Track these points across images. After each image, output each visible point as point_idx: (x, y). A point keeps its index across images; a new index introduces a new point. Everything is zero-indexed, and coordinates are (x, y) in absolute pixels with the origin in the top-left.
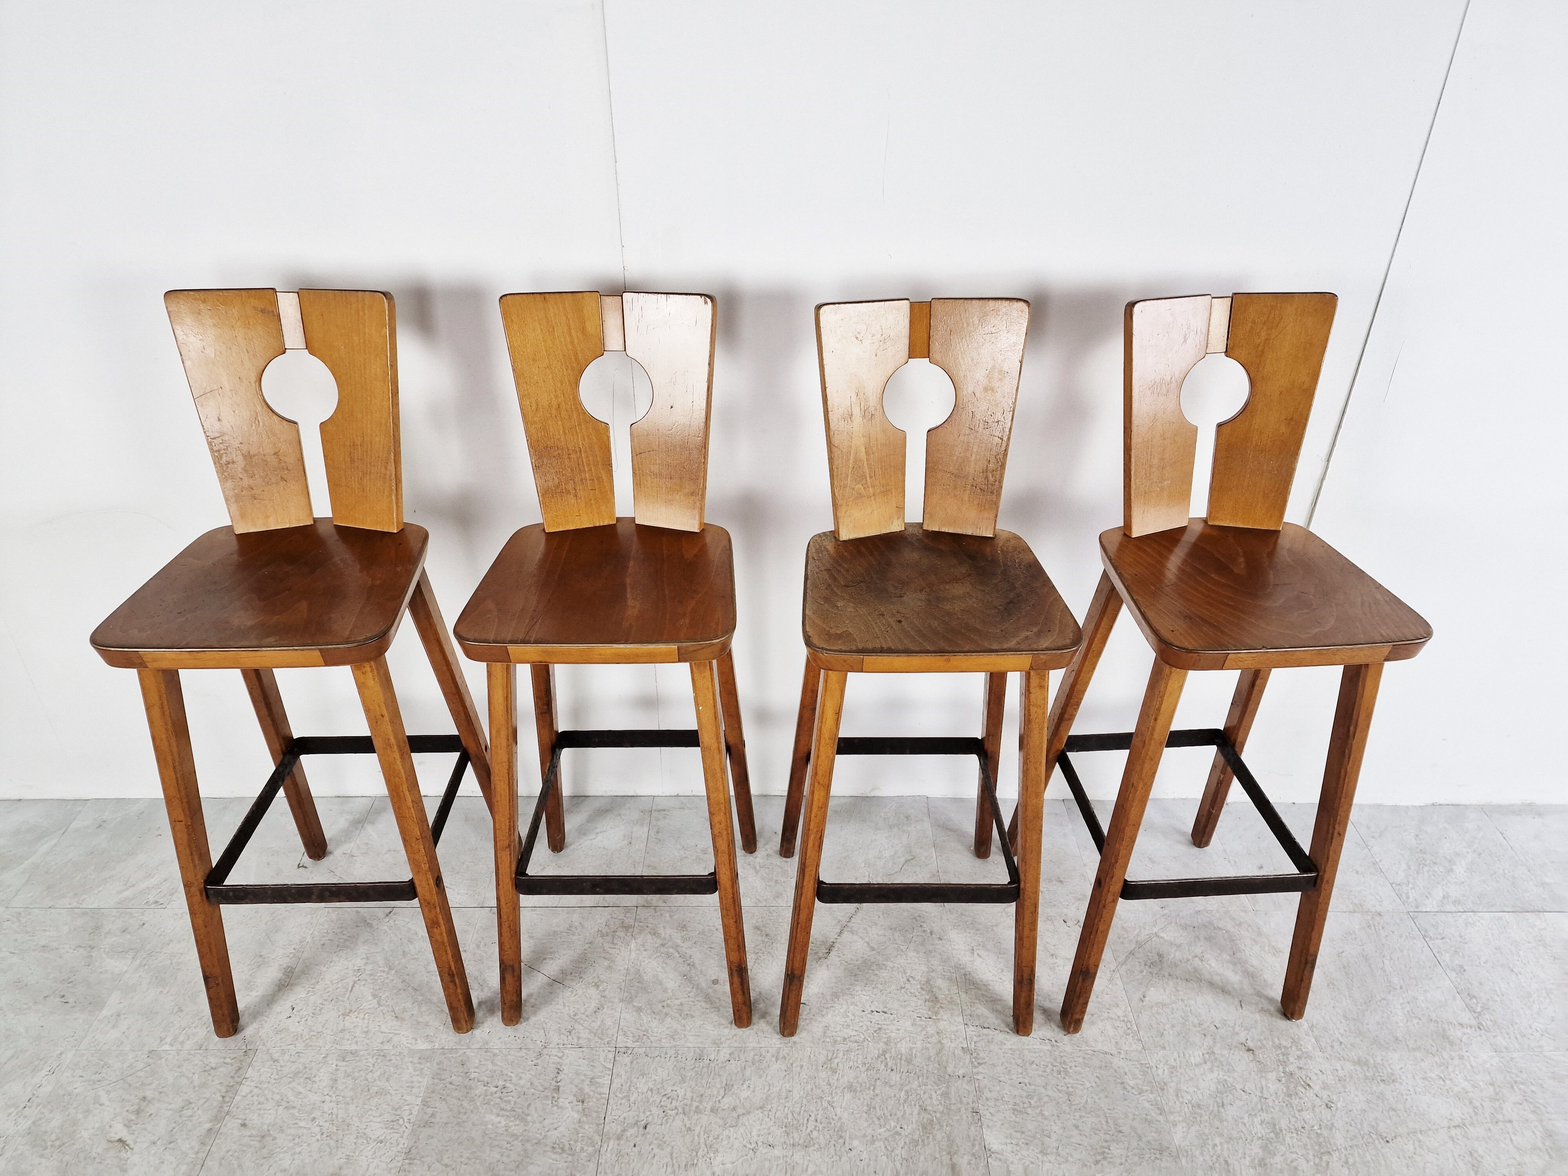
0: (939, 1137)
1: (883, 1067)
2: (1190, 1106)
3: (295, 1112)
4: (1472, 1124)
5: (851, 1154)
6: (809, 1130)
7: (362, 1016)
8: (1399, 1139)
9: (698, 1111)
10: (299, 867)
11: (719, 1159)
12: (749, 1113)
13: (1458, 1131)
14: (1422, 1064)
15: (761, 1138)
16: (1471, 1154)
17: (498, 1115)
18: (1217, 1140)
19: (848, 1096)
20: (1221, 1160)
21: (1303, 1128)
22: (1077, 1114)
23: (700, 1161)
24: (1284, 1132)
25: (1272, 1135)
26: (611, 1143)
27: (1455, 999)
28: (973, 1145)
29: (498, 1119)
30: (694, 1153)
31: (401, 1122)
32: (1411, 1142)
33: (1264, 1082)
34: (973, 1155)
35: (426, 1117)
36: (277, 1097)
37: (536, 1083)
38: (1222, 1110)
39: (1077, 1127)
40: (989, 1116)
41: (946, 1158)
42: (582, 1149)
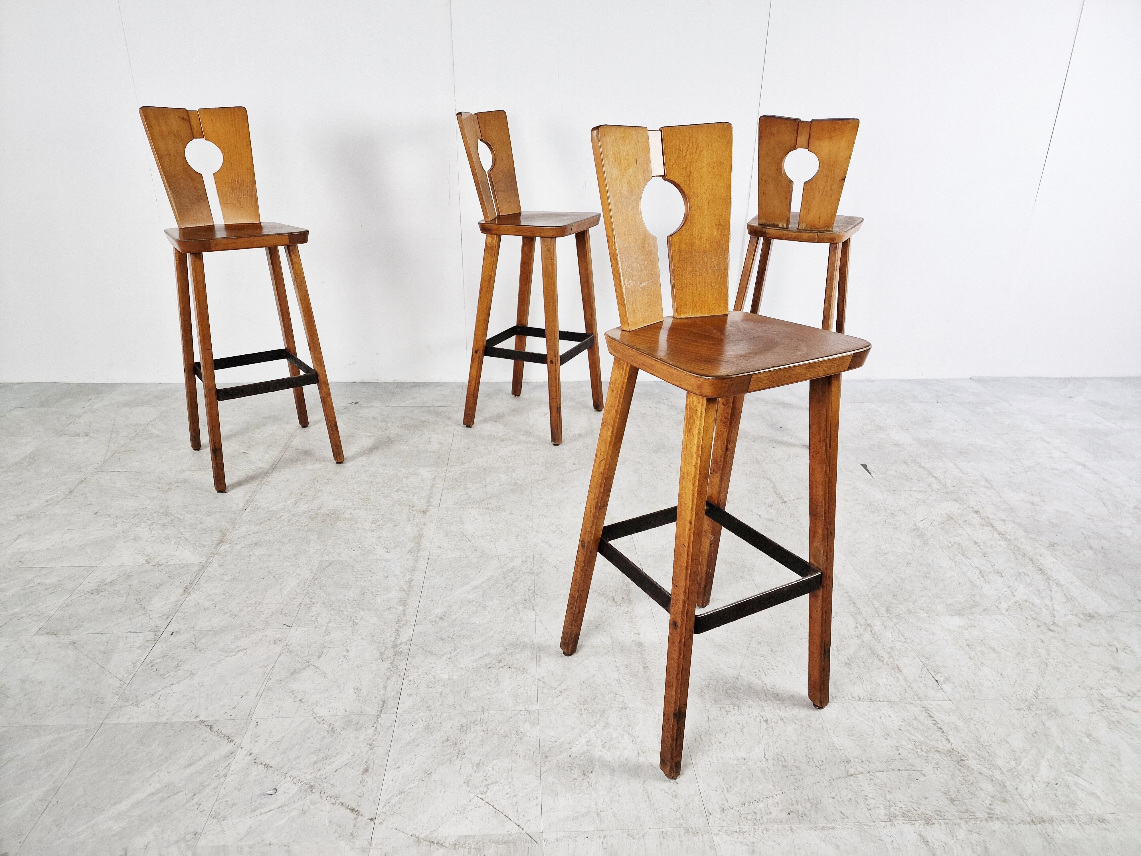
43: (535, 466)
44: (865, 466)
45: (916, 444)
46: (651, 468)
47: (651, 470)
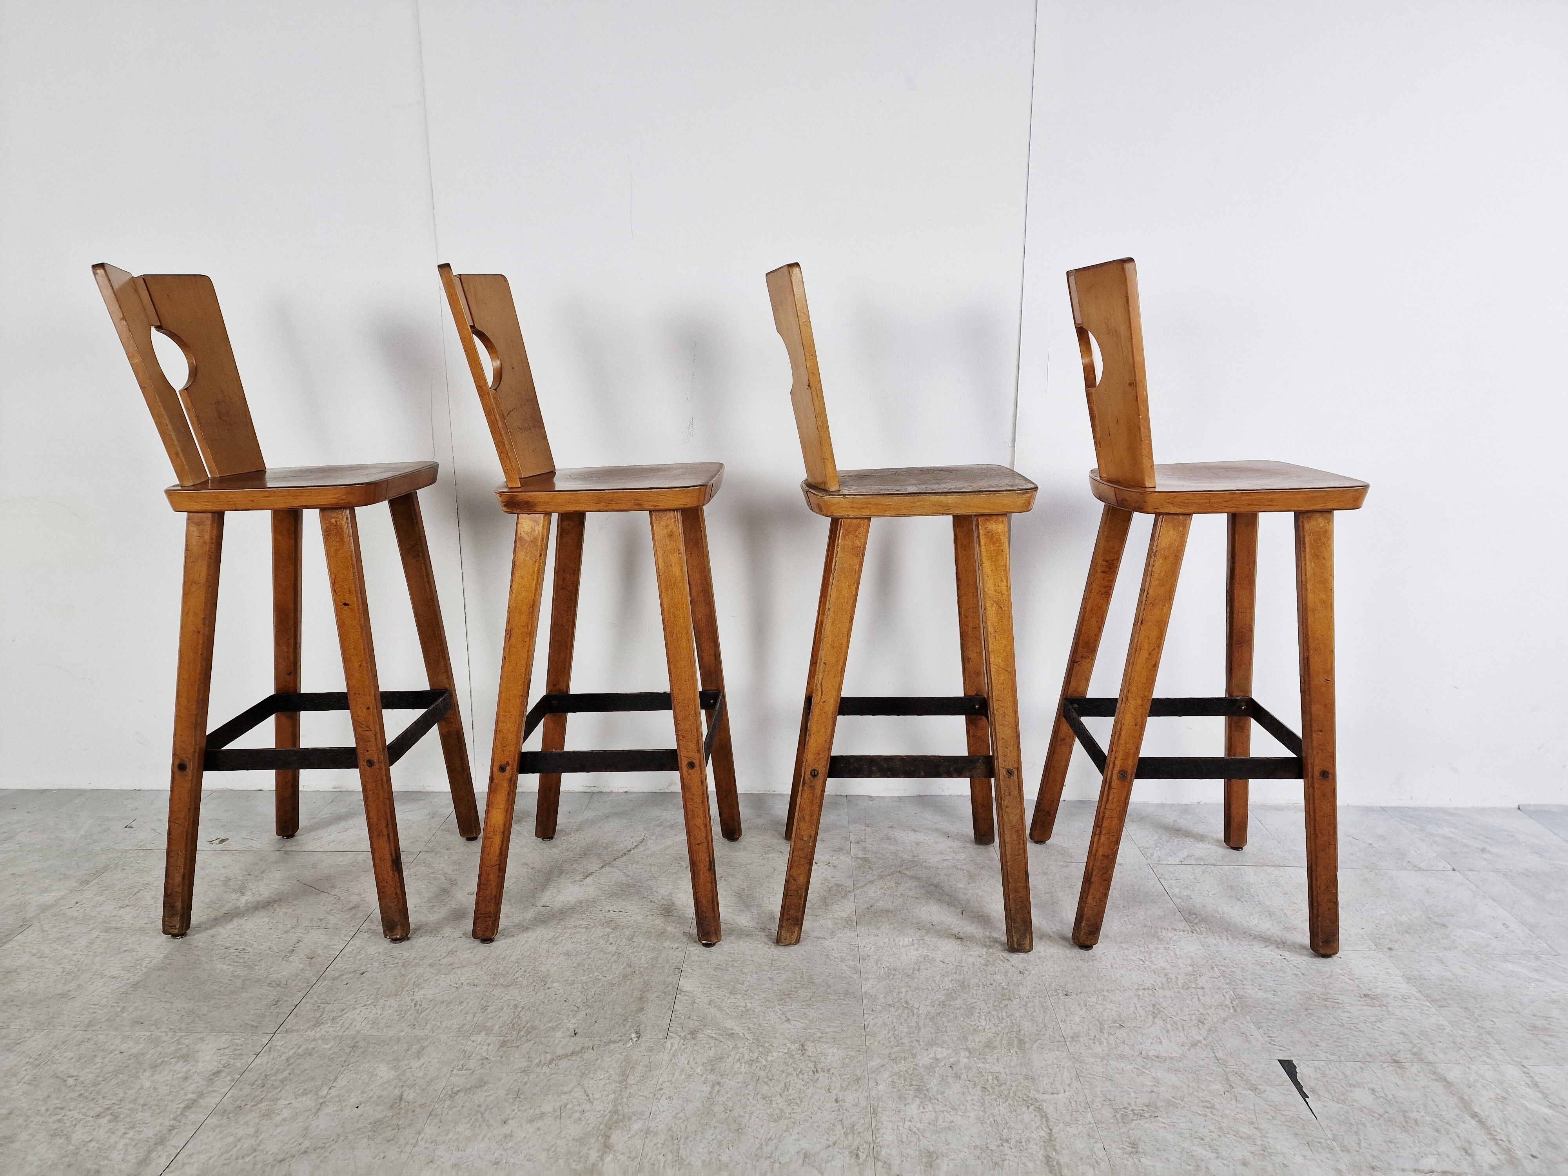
0: (637, 981)
1: (603, 942)
2: (886, 969)
3: (46, 960)
4: (1163, 988)
5: (549, 991)
6: (516, 976)
7: (137, 908)
8: (1083, 994)
9: (417, 965)
10: (126, 827)
11: (422, 992)
12: (463, 967)
13: (1146, 992)
14: (1126, 952)
15: (467, 981)
16: (1154, 1006)
17: (229, 965)
18: (904, 990)
19: (562, 958)
20: (903, 1001)
21: (991, 984)
22: (775, 972)
23: (403, 993)
24: (971, 986)
25: (959, 988)
26: (325, 983)
27: (1175, 914)
28: (667, 987)
29: (229, 967)
30: (401, 989)
31: (139, 967)
32: (1096, 996)
33: (964, 957)
34: (665, 993)
35: (163, 965)
36: (34, 951)
37: (274, 947)
38: (916, 972)
39: (771, 979)
40: (690, 971)
41: (637, 994)
42: (296, 985)
43: (479, 1038)
44: (1289, 1067)
45: (1418, 995)
46: (756, 1055)
47: (751, 1062)
